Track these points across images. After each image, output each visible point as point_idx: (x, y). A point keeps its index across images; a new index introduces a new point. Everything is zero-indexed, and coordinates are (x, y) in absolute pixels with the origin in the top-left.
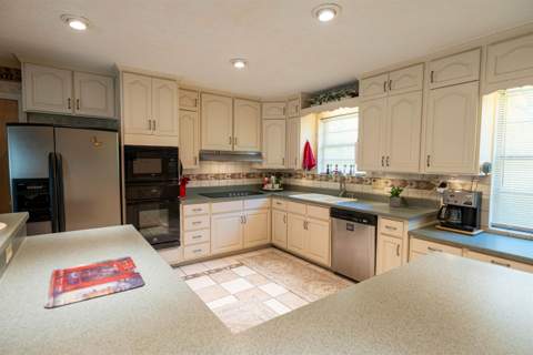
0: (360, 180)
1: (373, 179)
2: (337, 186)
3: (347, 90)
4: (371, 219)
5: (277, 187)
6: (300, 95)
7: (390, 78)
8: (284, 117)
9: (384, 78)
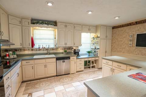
0: (53, 49)
1: (57, 49)
2: (46, 52)
4: (69, 58)
6: (30, 19)
7: (66, 25)
8: (20, 25)
9: (65, 24)
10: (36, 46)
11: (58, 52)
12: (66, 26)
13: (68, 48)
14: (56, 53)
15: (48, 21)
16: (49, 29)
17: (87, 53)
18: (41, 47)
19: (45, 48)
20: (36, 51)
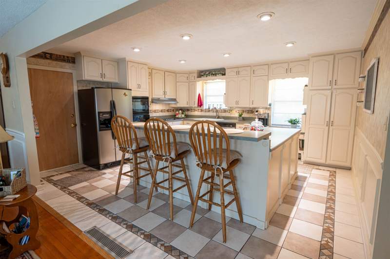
0: (225, 111)
1: (230, 110)
2: (215, 114)
3: (220, 72)
5: (183, 116)
6: (196, 72)
7: (238, 70)
8: (188, 81)
9: (236, 70)
10: (205, 106)
11: (232, 116)
12: (238, 73)
13: (248, 111)
14: (229, 117)
15: (215, 70)
16: (215, 81)
17: (290, 124)
18: (211, 108)
19: (215, 108)
20: (206, 112)
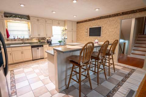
4: (42, 46)
6: (4, 12)
7: (38, 19)
10: (11, 37)
11: (33, 42)
15: (21, 15)
20: (12, 41)
